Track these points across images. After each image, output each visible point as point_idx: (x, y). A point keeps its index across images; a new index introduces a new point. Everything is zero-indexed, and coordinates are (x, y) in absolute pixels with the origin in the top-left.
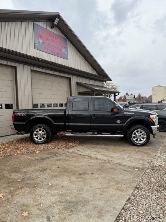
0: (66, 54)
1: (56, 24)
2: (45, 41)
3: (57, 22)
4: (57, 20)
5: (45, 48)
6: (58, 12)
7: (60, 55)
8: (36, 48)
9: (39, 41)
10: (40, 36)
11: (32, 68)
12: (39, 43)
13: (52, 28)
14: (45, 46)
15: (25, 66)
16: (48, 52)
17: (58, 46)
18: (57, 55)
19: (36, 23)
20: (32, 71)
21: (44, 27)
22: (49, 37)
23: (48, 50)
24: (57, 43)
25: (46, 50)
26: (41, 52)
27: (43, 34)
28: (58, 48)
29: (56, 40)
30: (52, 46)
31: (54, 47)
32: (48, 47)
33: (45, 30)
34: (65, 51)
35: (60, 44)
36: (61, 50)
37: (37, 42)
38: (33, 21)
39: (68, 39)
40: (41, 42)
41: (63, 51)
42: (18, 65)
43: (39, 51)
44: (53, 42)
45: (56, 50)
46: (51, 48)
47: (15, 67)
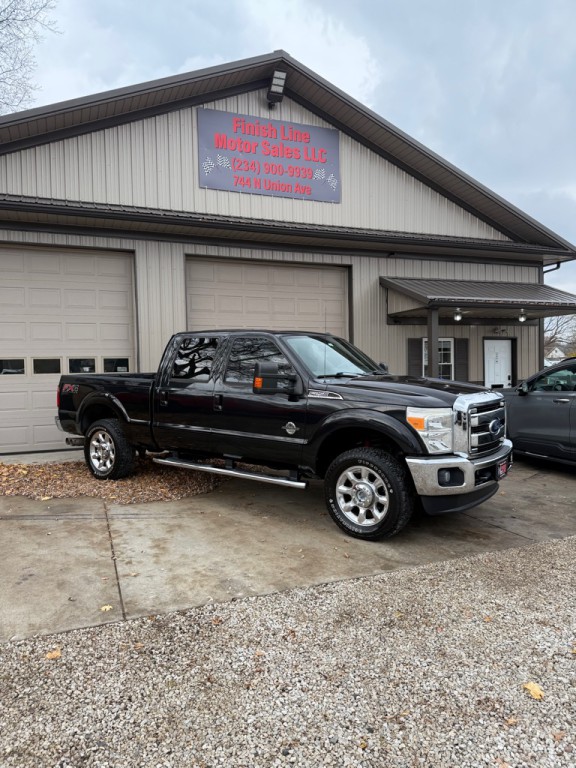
0: (334, 184)
1: (280, 90)
2: (241, 156)
3: (282, 83)
4: (279, 81)
5: (239, 180)
6: (281, 51)
7: (305, 193)
8: (207, 184)
9: (215, 161)
10: (221, 143)
11: (191, 249)
12: (217, 167)
13: (271, 107)
14: (240, 174)
15: (165, 246)
16: (253, 189)
17: (293, 162)
18: (288, 194)
19: (209, 106)
20: (189, 257)
21: (240, 112)
22: (259, 140)
23: (253, 182)
24: (289, 153)
25: (242, 186)
26: (226, 193)
27: (231, 135)
28: (293, 171)
29: (287, 144)
30: (269, 169)
31: (279, 170)
32: (251, 174)
33: (240, 122)
34: (327, 175)
35: (302, 154)
36: (310, 173)
37: (208, 166)
38: (195, 105)
39: (343, 131)
40: (224, 161)
41: (319, 174)
42: (140, 247)
43: (215, 192)
44: (276, 152)
45: (285, 179)
46: (263, 176)
47: (132, 252)
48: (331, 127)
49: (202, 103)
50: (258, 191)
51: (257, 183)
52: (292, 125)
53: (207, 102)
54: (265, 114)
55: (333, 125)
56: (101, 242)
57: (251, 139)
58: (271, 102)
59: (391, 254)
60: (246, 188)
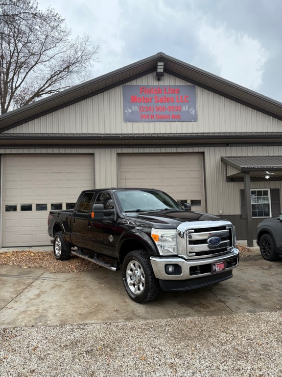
0: (193, 112)
1: (162, 71)
2: (144, 105)
3: (162, 67)
4: (160, 67)
5: (143, 116)
6: (161, 53)
7: (177, 118)
8: (127, 120)
9: (131, 109)
10: (134, 100)
13: (159, 79)
14: (143, 113)
15: (108, 150)
16: (150, 120)
17: (171, 104)
18: (169, 120)
19: (129, 84)
20: (118, 154)
21: (143, 84)
22: (153, 96)
23: (150, 117)
24: (168, 100)
25: (145, 118)
26: (137, 123)
27: (139, 96)
28: (170, 108)
29: (167, 96)
30: (158, 109)
31: (163, 109)
32: (149, 113)
33: (143, 89)
34: (189, 108)
35: (175, 100)
36: (180, 108)
37: (128, 111)
38: (121, 84)
39: (198, 85)
40: (136, 108)
41: (185, 108)
42: (96, 151)
43: (131, 123)
44: (161, 101)
45: (167, 113)
46: (155, 113)
47: (93, 154)
48: (191, 84)
49: (125, 83)
50: (153, 120)
51: (152, 117)
52: (170, 86)
53: (127, 82)
54: (156, 83)
55: (192, 83)
56: (80, 151)
57: (149, 96)
58: (159, 77)
59: (227, 144)
60: (147, 120)
